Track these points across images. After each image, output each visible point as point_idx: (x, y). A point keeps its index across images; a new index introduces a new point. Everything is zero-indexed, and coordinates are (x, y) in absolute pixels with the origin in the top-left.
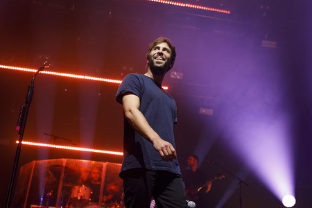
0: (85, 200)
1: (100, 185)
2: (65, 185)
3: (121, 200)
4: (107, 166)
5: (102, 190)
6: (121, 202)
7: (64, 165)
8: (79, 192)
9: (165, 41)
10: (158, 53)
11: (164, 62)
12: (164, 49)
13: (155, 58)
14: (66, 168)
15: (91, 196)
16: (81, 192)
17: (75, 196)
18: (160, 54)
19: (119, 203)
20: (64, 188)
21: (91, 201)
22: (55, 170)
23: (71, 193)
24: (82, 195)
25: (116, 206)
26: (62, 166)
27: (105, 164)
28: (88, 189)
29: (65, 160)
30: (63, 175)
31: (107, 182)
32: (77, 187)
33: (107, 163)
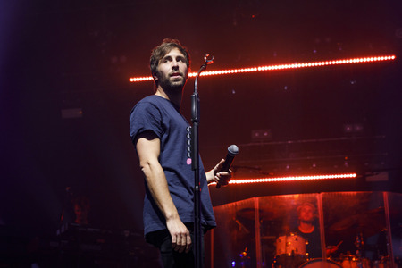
0: (298, 255)
3: (356, 249)
4: (324, 199)
6: (357, 252)
7: (257, 206)
8: (287, 245)
10: (173, 67)
12: (178, 59)
14: (260, 211)
15: (308, 249)
16: (290, 244)
17: (283, 251)
18: (175, 68)
19: (354, 254)
20: (263, 242)
21: (309, 257)
23: (275, 248)
24: (293, 249)
25: (350, 259)
27: (319, 196)
28: (300, 238)
29: (256, 200)
32: (283, 238)
33: (322, 193)
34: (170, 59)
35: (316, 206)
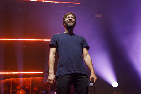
1: (29, 89)
2: (13, 90)
4: (32, 79)
5: (30, 91)
7: (12, 81)
8: (20, 93)
10: (69, 20)
11: (73, 23)
12: (72, 17)
13: (68, 22)
14: (12, 82)
18: (70, 20)
20: (13, 92)
22: (7, 84)
26: (10, 82)
27: (30, 79)
28: (24, 91)
29: (11, 79)
30: (11, 86)
31: (32, 87)
32: (19, 91)
33: (32, 78)
34: (69, 17)
35: (29, 82)
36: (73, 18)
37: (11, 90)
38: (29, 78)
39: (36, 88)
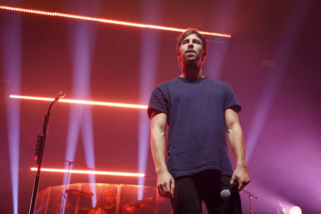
2: (82, 209)
7: (80, 189)
9: (194, 32)
10: (189, 46)
11: (196, 54)
12: (194, 41)
14: (81, 192)
18: (191, 47)
26: (77, 191)
28: (104, 212)
31: (122, 203)
32: (93, 211)
33: (122, 185)
34: (188, 41)
36: (199, 43)
37: (77, 208)
38: (116, 185)
39: (130, 206)
